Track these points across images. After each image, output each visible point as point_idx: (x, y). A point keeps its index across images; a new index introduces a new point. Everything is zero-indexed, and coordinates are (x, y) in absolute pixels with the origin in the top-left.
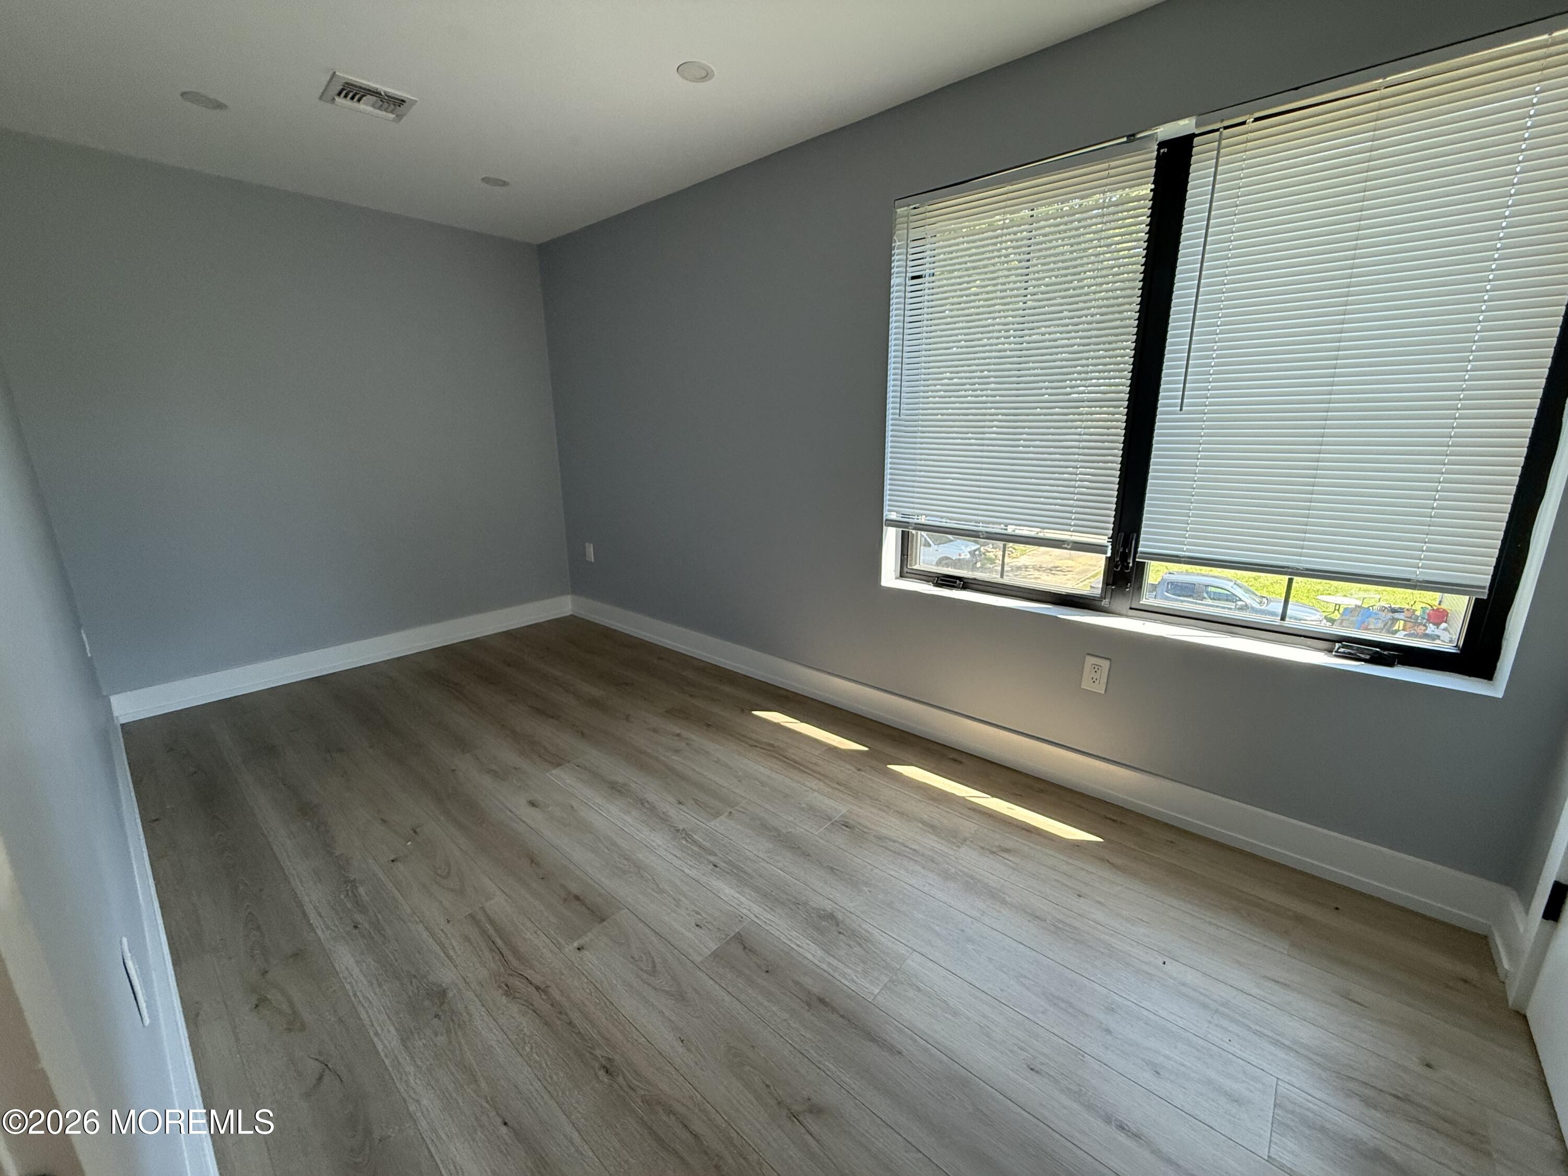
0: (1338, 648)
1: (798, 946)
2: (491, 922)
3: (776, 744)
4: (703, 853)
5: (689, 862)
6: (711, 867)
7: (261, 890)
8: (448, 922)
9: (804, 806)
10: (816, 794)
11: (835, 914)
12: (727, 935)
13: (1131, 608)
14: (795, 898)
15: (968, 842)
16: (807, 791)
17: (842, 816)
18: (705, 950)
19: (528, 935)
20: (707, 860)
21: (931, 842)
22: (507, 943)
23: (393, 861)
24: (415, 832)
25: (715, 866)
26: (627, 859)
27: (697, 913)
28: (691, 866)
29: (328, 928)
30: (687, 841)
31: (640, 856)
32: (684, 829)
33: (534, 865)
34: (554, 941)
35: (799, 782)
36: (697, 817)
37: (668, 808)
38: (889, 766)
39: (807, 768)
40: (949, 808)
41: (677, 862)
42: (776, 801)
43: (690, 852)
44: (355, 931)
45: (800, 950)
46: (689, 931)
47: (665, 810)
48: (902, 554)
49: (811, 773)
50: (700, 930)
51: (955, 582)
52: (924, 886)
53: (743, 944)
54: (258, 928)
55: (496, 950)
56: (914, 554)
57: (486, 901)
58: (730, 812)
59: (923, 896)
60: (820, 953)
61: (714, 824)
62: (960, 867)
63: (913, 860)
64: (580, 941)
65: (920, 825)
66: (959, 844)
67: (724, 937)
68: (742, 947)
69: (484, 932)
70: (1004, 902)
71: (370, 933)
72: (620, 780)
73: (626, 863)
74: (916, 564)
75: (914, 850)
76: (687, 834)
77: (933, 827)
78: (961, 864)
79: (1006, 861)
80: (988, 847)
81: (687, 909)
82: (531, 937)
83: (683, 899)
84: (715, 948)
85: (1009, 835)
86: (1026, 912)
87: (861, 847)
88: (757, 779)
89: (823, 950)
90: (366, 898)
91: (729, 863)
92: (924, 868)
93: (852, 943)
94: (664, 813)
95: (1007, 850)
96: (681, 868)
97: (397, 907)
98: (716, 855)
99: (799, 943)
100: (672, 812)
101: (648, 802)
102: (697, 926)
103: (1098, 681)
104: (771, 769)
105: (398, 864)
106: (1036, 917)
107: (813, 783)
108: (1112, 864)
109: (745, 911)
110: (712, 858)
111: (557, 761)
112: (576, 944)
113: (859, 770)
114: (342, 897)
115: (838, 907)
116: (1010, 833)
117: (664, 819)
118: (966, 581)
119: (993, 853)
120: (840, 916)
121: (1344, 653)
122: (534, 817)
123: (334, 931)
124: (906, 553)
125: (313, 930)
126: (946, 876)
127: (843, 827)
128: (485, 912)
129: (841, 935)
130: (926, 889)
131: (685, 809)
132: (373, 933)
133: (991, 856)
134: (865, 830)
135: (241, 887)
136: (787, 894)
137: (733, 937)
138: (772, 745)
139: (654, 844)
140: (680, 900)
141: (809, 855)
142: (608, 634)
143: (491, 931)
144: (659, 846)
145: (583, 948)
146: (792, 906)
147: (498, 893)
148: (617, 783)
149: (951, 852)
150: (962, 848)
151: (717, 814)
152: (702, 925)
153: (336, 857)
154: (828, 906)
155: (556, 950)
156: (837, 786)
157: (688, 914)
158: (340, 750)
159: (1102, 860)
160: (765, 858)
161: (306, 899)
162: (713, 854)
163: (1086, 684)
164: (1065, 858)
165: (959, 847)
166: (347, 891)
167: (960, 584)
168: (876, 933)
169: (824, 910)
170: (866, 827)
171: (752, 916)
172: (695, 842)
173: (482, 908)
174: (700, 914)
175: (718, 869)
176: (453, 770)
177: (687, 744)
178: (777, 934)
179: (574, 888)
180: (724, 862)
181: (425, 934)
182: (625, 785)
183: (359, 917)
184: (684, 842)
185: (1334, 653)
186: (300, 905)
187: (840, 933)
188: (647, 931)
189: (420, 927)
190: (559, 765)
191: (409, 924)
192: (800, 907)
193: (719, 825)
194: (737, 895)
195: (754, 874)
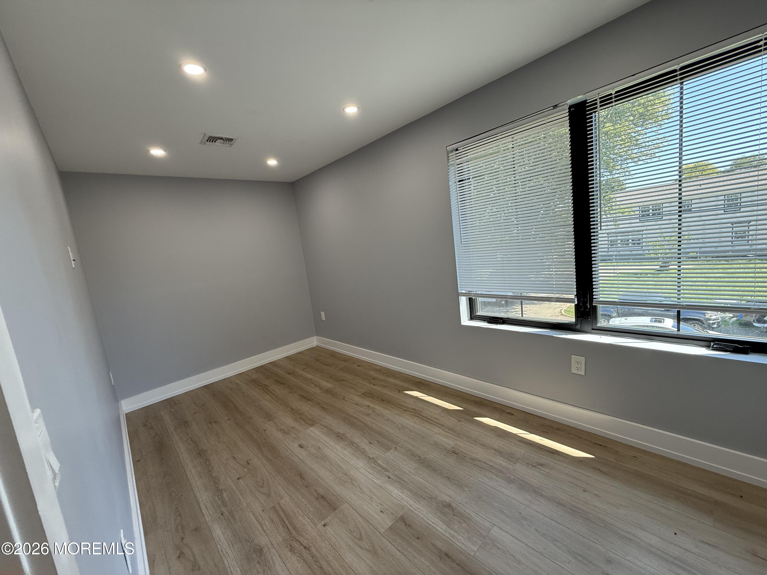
0: (713, 345)
1: (433, 523)
2: (283, 511)
3: (417, 409)
4: (383, 471)
5: (376, 476)
6: (387, 478)
7: (181, 496)
8: (263, 511)
9: (432, 442)
10: (438, 436)
11: (452, 504)
12: (396, 517)
13: (593, 329)
14: (430, 495)
15: (520, 461)
16: (433, 434)
17: (452, 447)
18: (386, 526)
19: (300, 518)
20: (385, 474)
21: (500, 461)
22: (291, 523)
23: (238, 479)
24: (248, 463)
25: (389, 478)
26: (346, 475)
27: (381, 504)
28: (377, 478)
29: (210, 515)
30: (375, 464)
31: (352, 473)
32: (373, 458)
33: (302, 479)
34: (312, 521)
35: (429, 429)
36: (379, 451)
37: (365, 446)
38: (475, 418)
39: (432, 421)
40: (508, 441)
41: (370, 476)
42: (418, 440)
43: (376, 470)
44: (222, 517)
45: (434, 525)
46: (378, 515)
47: (363, 447)
48: (470, 308)
49: (435, 424)
50: (383, 514)
51: (499, 321)
52: (498, 487)
53: (405, 522)
54: (180, 516)
55: (285, 526)
56: (476, 308)
57: (281, 500)
58: (395, 447)
59: (497, 492)
60: (444, 527)
61: (388, 454)
62: (516, 475)
63: (491, 471)
64: (325, 521)
65: (493, 451)
66: (515, 462)
67: (395, 518)
68: (404, 524)
69: (279, 516)
70: (542, 495)
71: (228, 517)
72: (342, 432)
73: (345, 476)
74: (478, 312)
75: (491, 466)
76: (374, 460)
77: (500, 452)
78: (517, 474)
79: (541, 471)
80: (531, 463)
81: (376, 502)
82: (302, 519)
83: (374, 496)
84: (391, 524)
85: (542, 456)
86: (554, 501)
87: (463, 465)
88: (408, 428)
89: (446, 525)
90: (227, 499)
91: (396, 476)
92: (497, 476)
93: (461, 521)
94: (363, 449)
95: (542, 465)
96: (372, 479)
97: (240, 503)
98: (389, 472)
99: (433, 521)
100: (367, 448)
101: (355, 443)
102: (381, 512)
103: (580, 369)
104: (415, 422)
105: (240, 480)
106: (560, 504)
107: (436, 430)
108: (601, 471)
109: (405, 503)
110: (387, 473)
111: (312, 423)
112: (323, 523)
113: (459, 421)
114: (216, 498)
115: (453, 500)
116: (543, 455)
117: (363, 453)
118: (504, 319)
119: (534, 466)
120: (454, 505)
121: (716, 347)
122: (302, 454)
123: (213, 517)
124: (472, 308)
125: (204, 516)
126: (510, 481)
127: (453, 454)
128: (280, 505)
129: (455, 517)
130: (499, 488)
131: (373, 447)
132: (230, 518)
133: (533, 468)
134: (465, 455)
135: (173, 494)
136: (426, 493)
137: (399, 518)
138: (414, 409)
139: (358, 466)
140: (372, 497)
141: (436, 470)
142: (334, 355)
143: (283, 516)
144: (361, 467)
145: (326, 525)
146: (429, 500)
147: (286, 495)
148: (340, 433)
149: (511, 467)
150: (517, 464)
151: (388, 449)
152: (384, 512)
153: (214, 477)
154: (448, 499)
155: (314, 526)
156: (449, 431)
157: (377, 506)
158: (216, 422)
159: (595, 469)
160: (414, 473)
161: (201, 499)
162: (387, 470)
163: (574, 371)
164: (575, 469)
165: (515, 464)
166: (218, 495)
167: (501, 321)
168: (473, 515)
169: (446, 502)
170: (465, 453)
171: (409, 506)
172: (379, 465)
173: (279, 504)
174: (383, 505)
175: (391, 480)
176: (265, 430)
177: (373, 411)
178: (422, 516)
179: (321, 491)
180: (393, 475)
181: (253, 518)
182: (344, 434)
183: (223, 509)
184: (373, 465)
185: (711, 348)
186: (198, 503)
187: (454, 515)
188: (357, 515)
189: (251, 515)
190: (312, 425)
191: (246, 513)
192: (433, 500)
193: (391, 455)
194: (400, 494)
195: (409, 482)
